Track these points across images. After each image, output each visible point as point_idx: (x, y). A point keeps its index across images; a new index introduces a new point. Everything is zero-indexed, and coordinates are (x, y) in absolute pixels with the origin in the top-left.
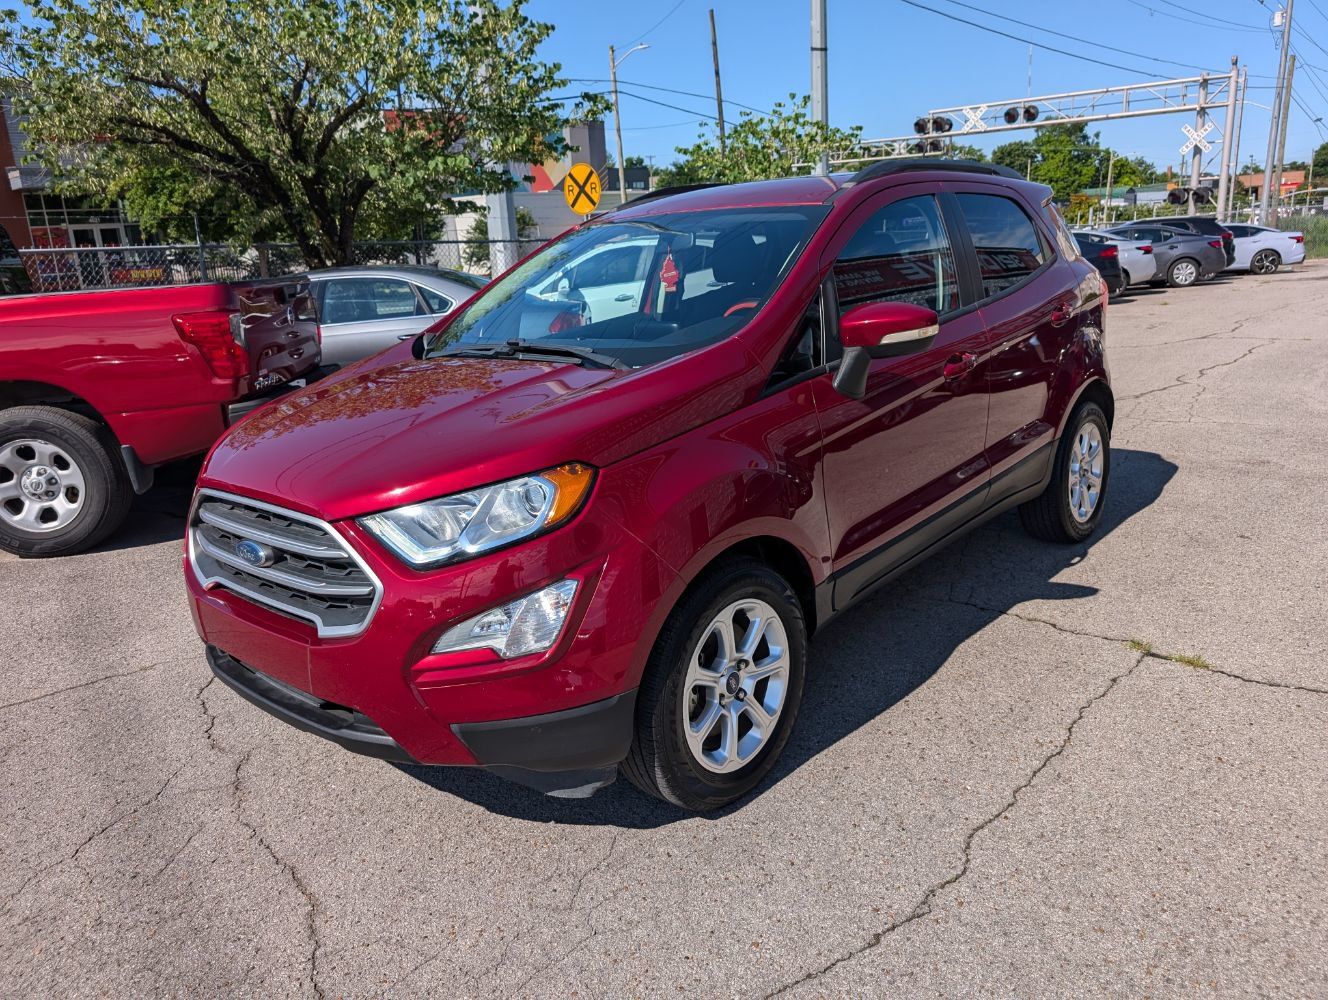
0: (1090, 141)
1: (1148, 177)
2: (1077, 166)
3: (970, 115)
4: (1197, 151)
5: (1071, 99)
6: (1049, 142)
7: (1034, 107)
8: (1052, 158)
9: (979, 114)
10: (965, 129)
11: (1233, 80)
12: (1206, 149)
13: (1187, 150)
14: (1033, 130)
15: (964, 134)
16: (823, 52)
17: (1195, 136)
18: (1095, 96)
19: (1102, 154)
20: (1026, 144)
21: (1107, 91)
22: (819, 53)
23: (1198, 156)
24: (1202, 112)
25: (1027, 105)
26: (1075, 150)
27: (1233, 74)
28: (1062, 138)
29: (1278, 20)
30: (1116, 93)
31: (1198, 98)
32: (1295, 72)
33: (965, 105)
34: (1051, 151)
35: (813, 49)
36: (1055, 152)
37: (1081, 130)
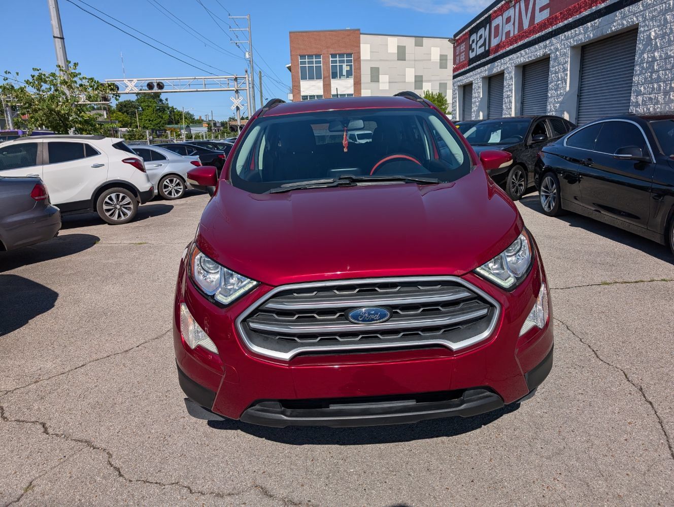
0: (164, 102)
1: (194, 121)
2: (160, 114)
3: (128, 83)
4: (238, 108)
5: (179, 80)
6: (144, 101)
7: (161, 83)
8: (147, 109)
9: (133, 84)
10: (127, 91)
11: (247, 79)
12: (241, 108)
13: (234, 108)
14: (135, 95)
15: (127, 93)
16: (62, 40)
17: (237, 102)
18: (190, 80)
19: (170, 109)
20: (133, 102)
21: (195, 79)
22: (59, 40)
23: (238, 111)
24: (237, 91)
25: (158, 81)
26: (158, 106)
27: (247, 76)
28: (150, 100)
29: (247, 56)
30: (199, 80)
31: (234, 86)
32: (262, 78)
33: (125, 78)
34: (146, 106)
35: (54, 37)
36: (148, 106)
37: (159, 97)
